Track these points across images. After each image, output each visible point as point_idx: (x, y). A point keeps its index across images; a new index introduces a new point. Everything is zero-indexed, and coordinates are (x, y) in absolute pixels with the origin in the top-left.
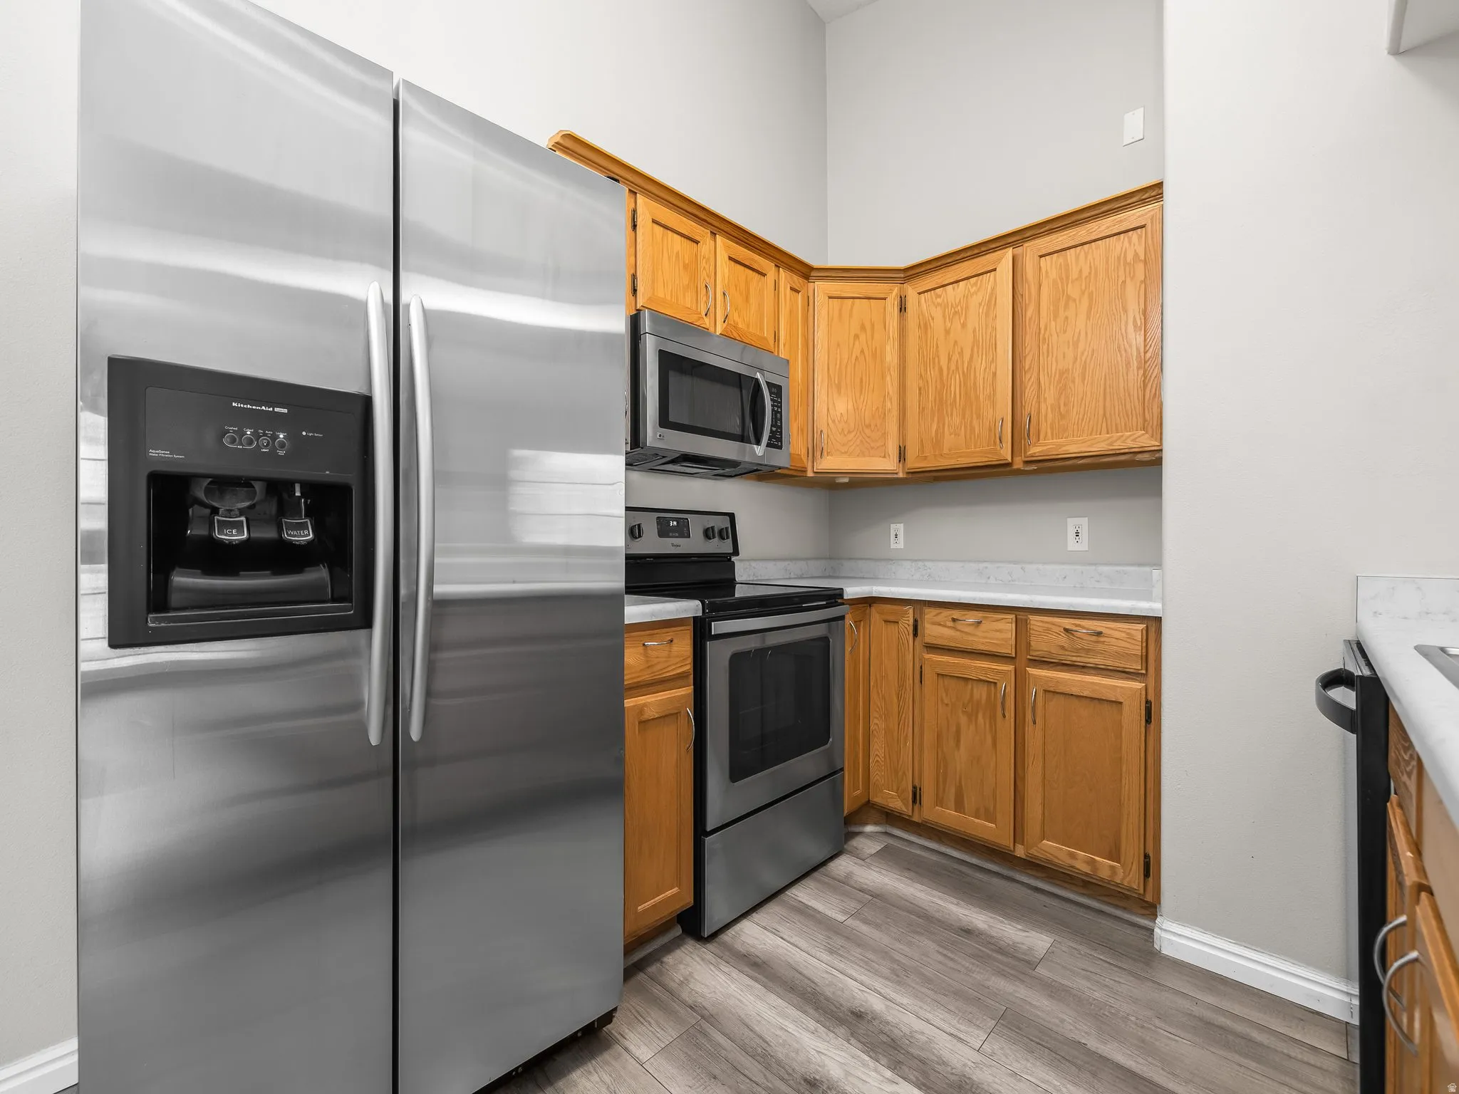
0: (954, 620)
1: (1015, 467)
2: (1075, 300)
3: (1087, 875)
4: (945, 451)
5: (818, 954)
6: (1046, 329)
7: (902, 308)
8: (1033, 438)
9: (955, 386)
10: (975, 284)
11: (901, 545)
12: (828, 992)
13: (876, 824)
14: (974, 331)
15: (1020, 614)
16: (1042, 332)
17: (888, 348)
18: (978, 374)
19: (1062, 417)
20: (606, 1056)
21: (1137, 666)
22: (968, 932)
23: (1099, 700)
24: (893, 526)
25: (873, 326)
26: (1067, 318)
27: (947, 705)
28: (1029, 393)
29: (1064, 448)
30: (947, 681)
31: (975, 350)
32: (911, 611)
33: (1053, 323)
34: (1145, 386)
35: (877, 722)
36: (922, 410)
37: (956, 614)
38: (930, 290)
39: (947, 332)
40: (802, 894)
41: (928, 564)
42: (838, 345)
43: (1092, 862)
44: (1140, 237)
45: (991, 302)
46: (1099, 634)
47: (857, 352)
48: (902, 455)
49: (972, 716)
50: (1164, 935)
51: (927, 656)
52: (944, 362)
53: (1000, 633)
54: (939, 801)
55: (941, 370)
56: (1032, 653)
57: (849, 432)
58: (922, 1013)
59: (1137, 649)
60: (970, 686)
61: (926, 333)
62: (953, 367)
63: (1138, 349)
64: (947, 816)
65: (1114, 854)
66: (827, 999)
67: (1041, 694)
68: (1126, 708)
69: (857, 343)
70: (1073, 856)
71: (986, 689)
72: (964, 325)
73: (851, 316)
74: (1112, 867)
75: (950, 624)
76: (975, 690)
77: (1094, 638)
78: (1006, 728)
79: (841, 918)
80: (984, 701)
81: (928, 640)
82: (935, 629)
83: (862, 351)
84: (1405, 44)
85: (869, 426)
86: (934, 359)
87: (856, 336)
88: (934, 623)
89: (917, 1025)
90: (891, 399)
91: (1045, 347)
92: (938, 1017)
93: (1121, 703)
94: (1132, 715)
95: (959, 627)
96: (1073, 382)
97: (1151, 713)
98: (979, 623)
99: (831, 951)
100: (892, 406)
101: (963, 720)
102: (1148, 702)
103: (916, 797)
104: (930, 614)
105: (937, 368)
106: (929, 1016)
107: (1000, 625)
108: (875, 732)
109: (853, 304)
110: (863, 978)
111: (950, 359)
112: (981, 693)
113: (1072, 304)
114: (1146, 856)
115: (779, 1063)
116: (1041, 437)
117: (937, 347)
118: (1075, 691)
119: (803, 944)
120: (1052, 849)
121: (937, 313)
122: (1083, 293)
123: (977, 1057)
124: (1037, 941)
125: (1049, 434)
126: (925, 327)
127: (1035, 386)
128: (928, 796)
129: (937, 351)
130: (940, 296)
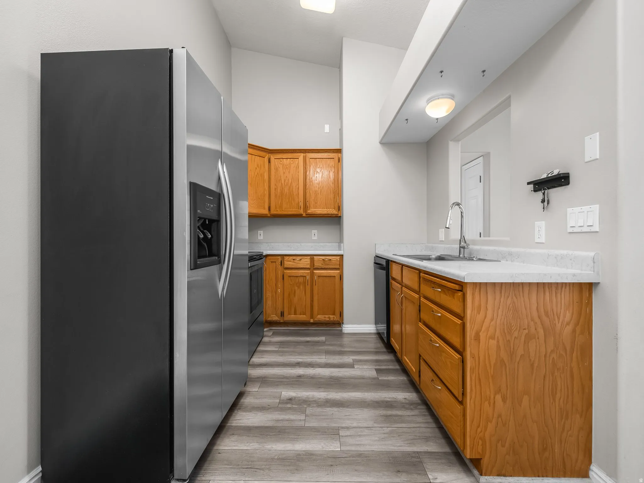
0: (294, 260)
1: (303, 216)
2: (318, 173)
3: (328, 321)
4: (283, 209)
5: (278, 357)
6: (312, 179)
7: (269, 162)
8: (309, 208)
9: (286, 190)
10: (293, 161)
11: (262, 238)
12: (288, 362)
13: (267, 327)
14: (292, 175)
15: (312, 256)
16: (311, 179)
17: (265, 174)
18: (293, 188)
19: (316, 203)
20: (245, 395)
21: (338, 267)
22: (308, 342)
23: (331, 276)
24: (259, 231)
25: (261, 165)
26: (317, 177)
27: (291, 285)
28: (308, 195)
29: (316, 212)
30: (291, 278)
31: (293, 180)
32: (280, 258)
33: (313, 177)
34: (334, 198)
35: (269, 294)
36: (276, 196)
37: (294, 258)
38: (278, 159)
39: (284, 173)
40: (261, 348)
41: (272, 244)
42: (251, 170)
43: (329, 318)
44: (333, 161)
45: (298, 167)
46: (330, 260)
47: (256, 174)
48: (269, 210)
49: (299, 287)
50: (345, 328)
51: (285, 271)
52: (283, 182)
53: (306, 262)
54: (289, 314)
55: (282, 184)
56: (315, 267)
57: (254, 200)
58: (311, 358)
59: (338, 263)
60: (298, 278)
61: (277, 171)
62: (286, 184)
63: (333, 189)
64: (292, 317)
65: (334, 314)
66: (289, 364)
67: (317, 277)
68: (336, 277)
69: (256, 170)
70: (325, 317)
71: (302, 278)
72: (289, 172)
73: (254, 161)
74: (334, 317)
75: (293, 261)
76: (300, 279)
77: (329, 261)
78: (308, 288)
79: (277, 349)
80: (302, 282)
81: (285, 266)
82: (287, 264)
83: (258, 173)
84: (383, 142)
85: (259, 199)
86: (280, 180)
87: (256, 168)
88: (287, 261)
89: (312, 360)
90: (266, 191)
91: (311, 183)
92: (314, 357)
93: (335, 276)
94: (337, 278)
95: (295, 261)
96: (318, 194)
97: (341, 277)
98: (301, 259)
99: (282, 356)
100: (267, 193)
101: (296, 288)
102: (340, 275)
103: (282, 314)
104: (286, 258)
105: (281, 184)
106: (312, 358)
107: (306, 260)
108: (268, 298)
109: (255, 157)
110: (293, 357)
111: (285, 181)
112: (301, 280)
113: (318, 174)
114: (340, 312)
115: (289, 377)
116: (311, 208)
117: (281, 177)
118: (325, 275)
119: (273, 357)
120: (320, 317)
121: (281, 166)
122: (321, 171)
123: (326, 360)
124: (323, 338)
125: (313, 207)
126: (277, 169)
127: (309, 194)
128: (286, 314)
129: (281, 178)
130: (281, 161)
